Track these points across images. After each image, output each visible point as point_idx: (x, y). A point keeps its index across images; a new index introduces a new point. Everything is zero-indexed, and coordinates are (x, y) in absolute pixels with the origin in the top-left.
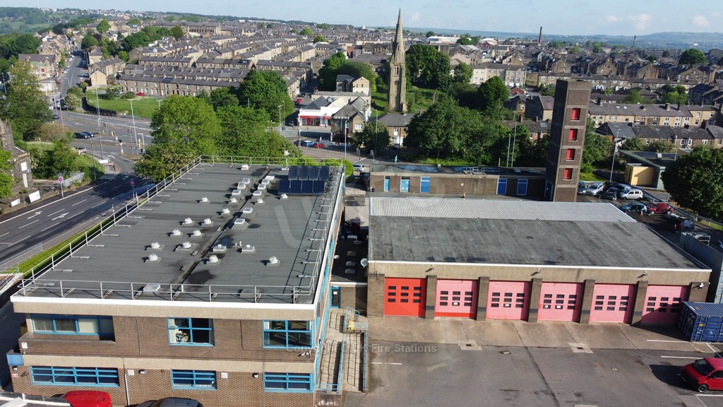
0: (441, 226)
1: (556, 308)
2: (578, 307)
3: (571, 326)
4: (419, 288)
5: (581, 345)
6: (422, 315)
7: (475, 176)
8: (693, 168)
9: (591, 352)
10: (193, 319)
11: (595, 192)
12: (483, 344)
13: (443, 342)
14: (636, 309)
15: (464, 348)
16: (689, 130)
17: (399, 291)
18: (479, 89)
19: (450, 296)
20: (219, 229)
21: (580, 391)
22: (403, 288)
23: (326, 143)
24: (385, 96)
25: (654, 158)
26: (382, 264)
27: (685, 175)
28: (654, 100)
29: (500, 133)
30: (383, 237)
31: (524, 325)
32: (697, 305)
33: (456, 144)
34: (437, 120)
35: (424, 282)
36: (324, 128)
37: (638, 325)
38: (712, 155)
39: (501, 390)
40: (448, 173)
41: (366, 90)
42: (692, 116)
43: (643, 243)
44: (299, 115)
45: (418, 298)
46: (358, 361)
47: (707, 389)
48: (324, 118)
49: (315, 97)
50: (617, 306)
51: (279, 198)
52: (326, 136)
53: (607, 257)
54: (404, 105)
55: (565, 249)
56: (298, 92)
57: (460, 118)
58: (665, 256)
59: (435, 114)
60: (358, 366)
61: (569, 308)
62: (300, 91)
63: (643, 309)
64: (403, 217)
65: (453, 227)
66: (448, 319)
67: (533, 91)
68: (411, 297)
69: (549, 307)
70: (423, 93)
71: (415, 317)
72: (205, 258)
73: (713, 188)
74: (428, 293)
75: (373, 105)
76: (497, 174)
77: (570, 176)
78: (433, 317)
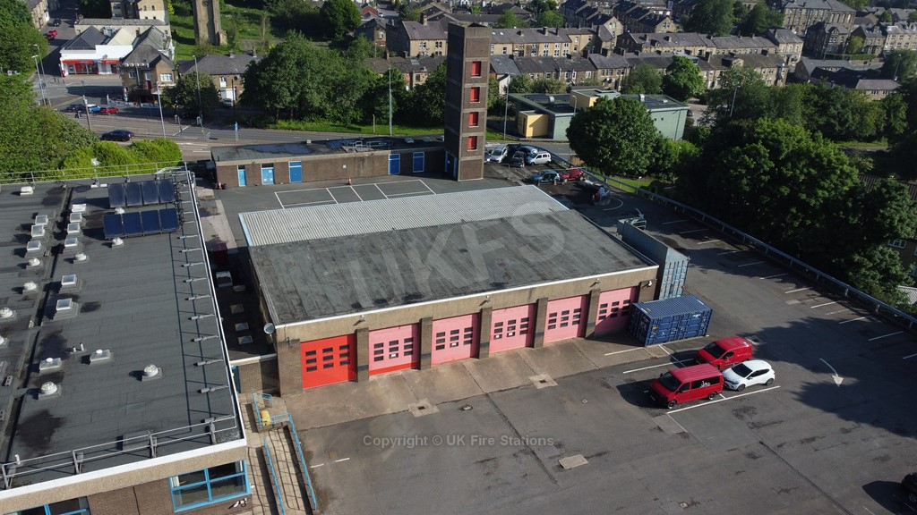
0: (350, 250)
1: (508, 336)
2: (532, 330)
3: (525, 353)
4: (348, 347)
5: (543, 377)
6: (353, 377)
7: (359, 154)
8: (600, 123)
9: (556, 384)
10: (51, 505)
11: (500, 159)
12: (437, 402)
13: (389, 411)
14: (590, 321)
15: (418, 414)
16: (572, 61)
17: (320, 355)
18: (322, 10)
19: (386, 348)
20: (31, 324)
21: (559, 440)
22: (325, 351)
23: (121, 105)
24: (189, 20)
25: (546, 102)
26: (295, 326)
27: (593, 132)
28: (527, 21)
29: (369, 82)
30: (281, 281)
31: (476, 364)
32: (648, 305)
33: (316, 100)
34: (285, 69)
35: (353, 338)
36: (106, 78)
37: (592, 337)
38: (617, 106)
39: (477, 463)
40: (324, 153)
41: (161, 15)
42: (571, 42)
43: (584, 238)
44: (61, 59)
45: (346, 359)
46: (292, 470)
47: (675, 404)
48: (104, 63)
49: (81, 27)
50: (570, 321)
51: (110, 245)
52: (115, 92)
53: (555, 266)
54: (221, 36)
55: (507, 261)
56: (47, 18)
57: (316, 64)
58: (610, 253)
59: (283, 60)
60: (294, 478)
61: (522, 333)
62: (51, 16)
63: (596, 319)
64: (297, 243)
65: (367, 250)
66: (386, 375)
67: (387, 9)
68: (337, 360)
69: (501, 336)
70: (245, 15)
71: (345, 383)
72: (31, 386)
73: (620, 145)
74: (359, 351)
75: (175, 36)
76: (385, 148)
77: (474, 146)
78: (367, 379)
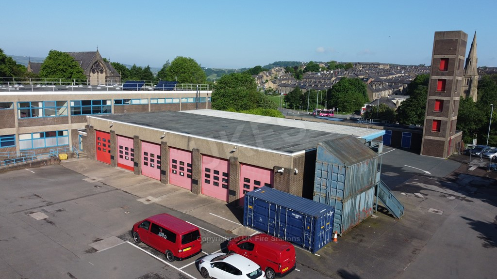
1: (180, 174)
4: (110, 141)
5: (155, 200)
9: (148, 203)
12: (101, 181)
14: (231, 188)
17: (102, 141)
19: (124, 151)
26: (92, 118)
50: (221, 183)
61: (188, 176)
63: (237, 190)
66: (123, 169)
68: (107, 148)
71: (109, 164)
74: (111, 145)
77: (438, 129)
78: (115, 166)
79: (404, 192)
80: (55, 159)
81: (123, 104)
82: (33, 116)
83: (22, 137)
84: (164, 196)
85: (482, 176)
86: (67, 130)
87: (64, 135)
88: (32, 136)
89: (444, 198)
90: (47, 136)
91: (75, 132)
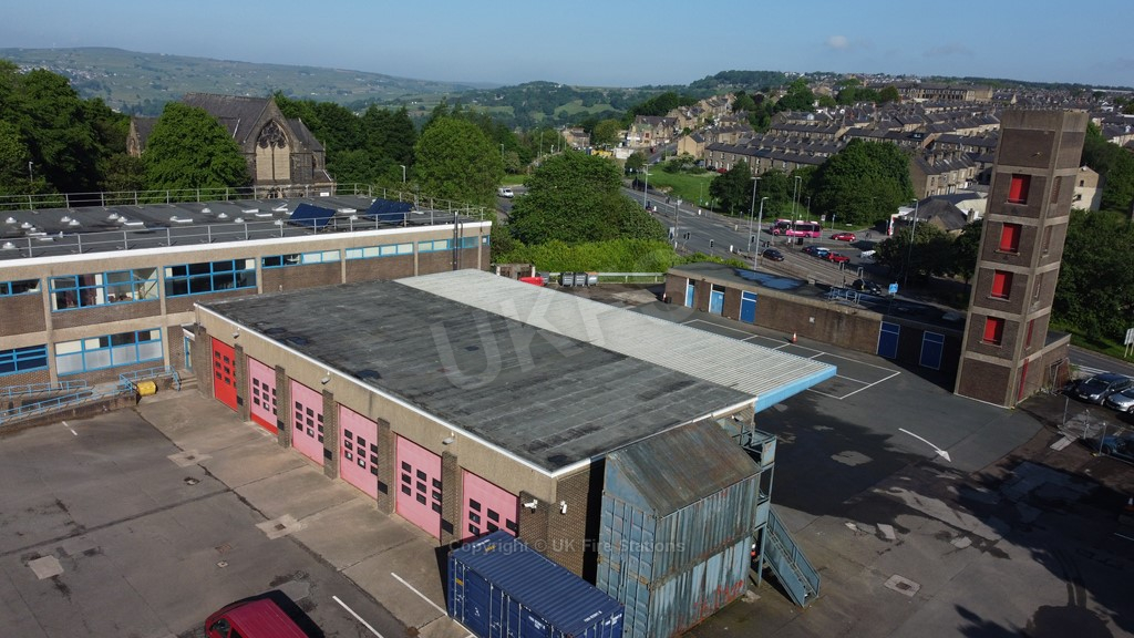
1: (358, 462)
5: (294, 525)
7: (837, 308)
15: (174, 457)
17: (222, 361)
19: (261, 390)
22: (225, 358)
26: (204, 312)
50: (429, 498)
61: (372, 469)
66: (259, 429)
68: (231, 377)
69: (352, 457)
74: (237, 375)
77: (998, 338)
78: (245, 419)
79: (856, 519)
80: (126, 399)
81: (282, 266)
82: (83, 305)
83: (61, 348)
84: (318, 516)
85: (1073, 470)
86: (159, 329)
87: (152, 338)
88: (83, 346)
89: (943, 544)
90: (114, 344)
91: (175, 332)
